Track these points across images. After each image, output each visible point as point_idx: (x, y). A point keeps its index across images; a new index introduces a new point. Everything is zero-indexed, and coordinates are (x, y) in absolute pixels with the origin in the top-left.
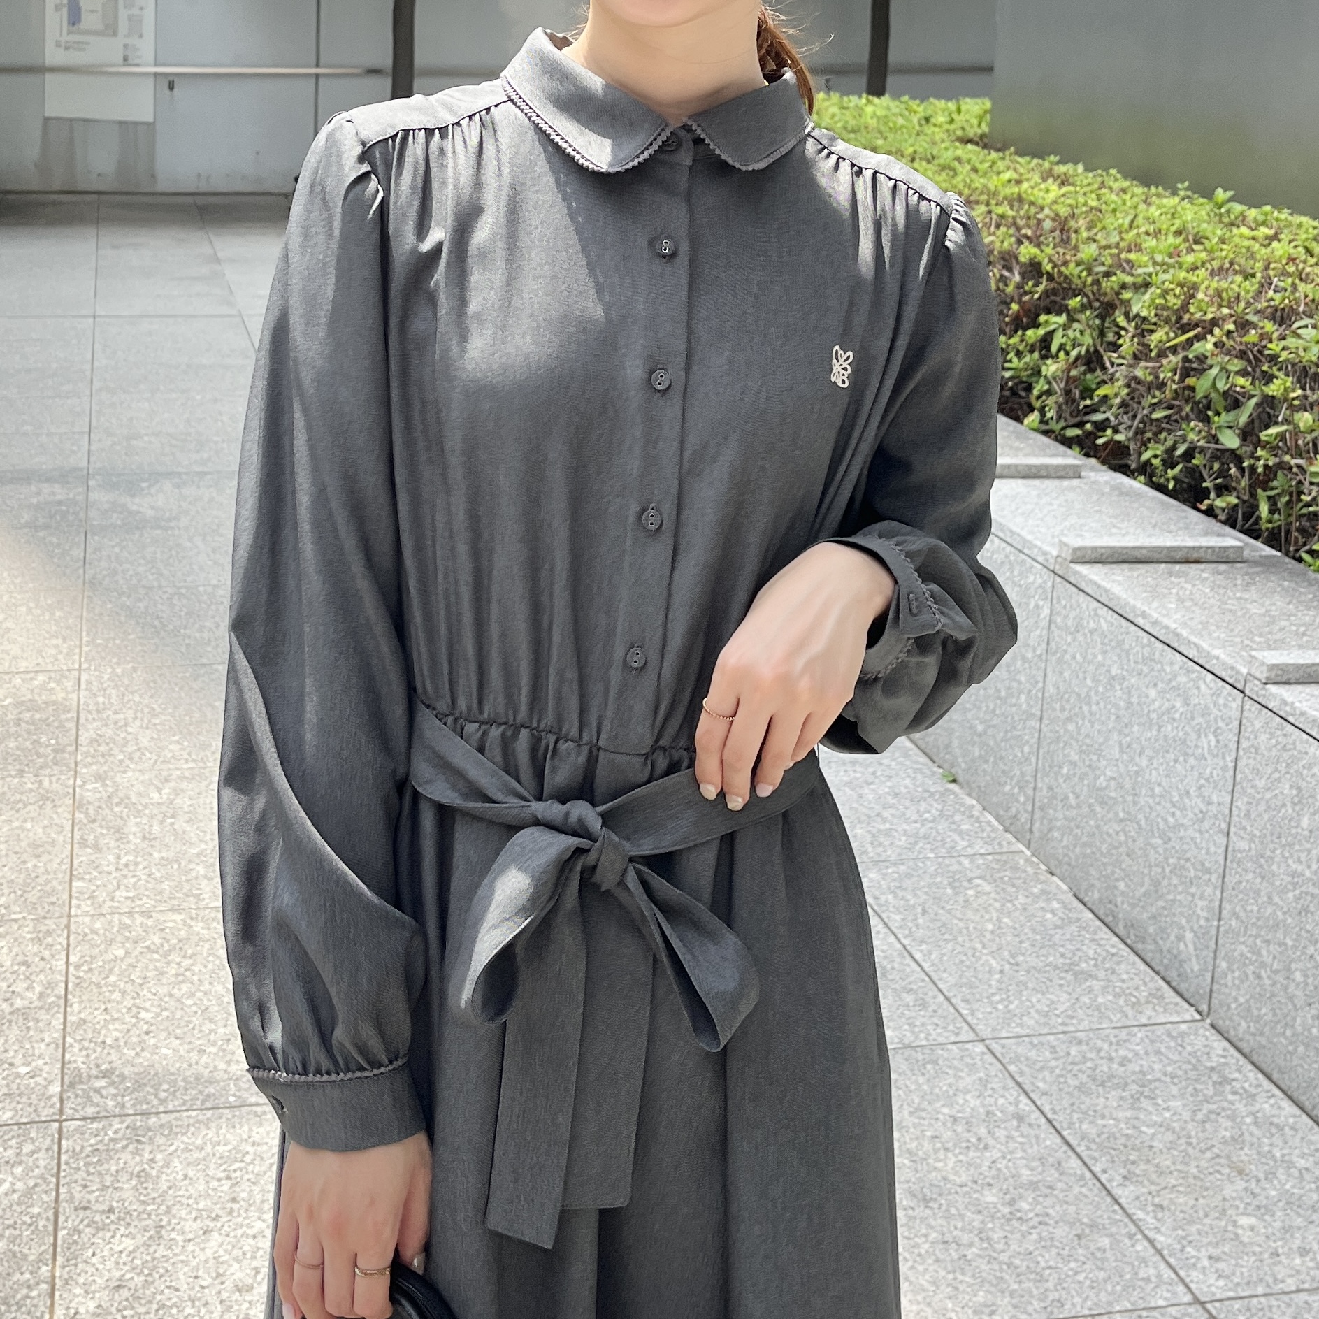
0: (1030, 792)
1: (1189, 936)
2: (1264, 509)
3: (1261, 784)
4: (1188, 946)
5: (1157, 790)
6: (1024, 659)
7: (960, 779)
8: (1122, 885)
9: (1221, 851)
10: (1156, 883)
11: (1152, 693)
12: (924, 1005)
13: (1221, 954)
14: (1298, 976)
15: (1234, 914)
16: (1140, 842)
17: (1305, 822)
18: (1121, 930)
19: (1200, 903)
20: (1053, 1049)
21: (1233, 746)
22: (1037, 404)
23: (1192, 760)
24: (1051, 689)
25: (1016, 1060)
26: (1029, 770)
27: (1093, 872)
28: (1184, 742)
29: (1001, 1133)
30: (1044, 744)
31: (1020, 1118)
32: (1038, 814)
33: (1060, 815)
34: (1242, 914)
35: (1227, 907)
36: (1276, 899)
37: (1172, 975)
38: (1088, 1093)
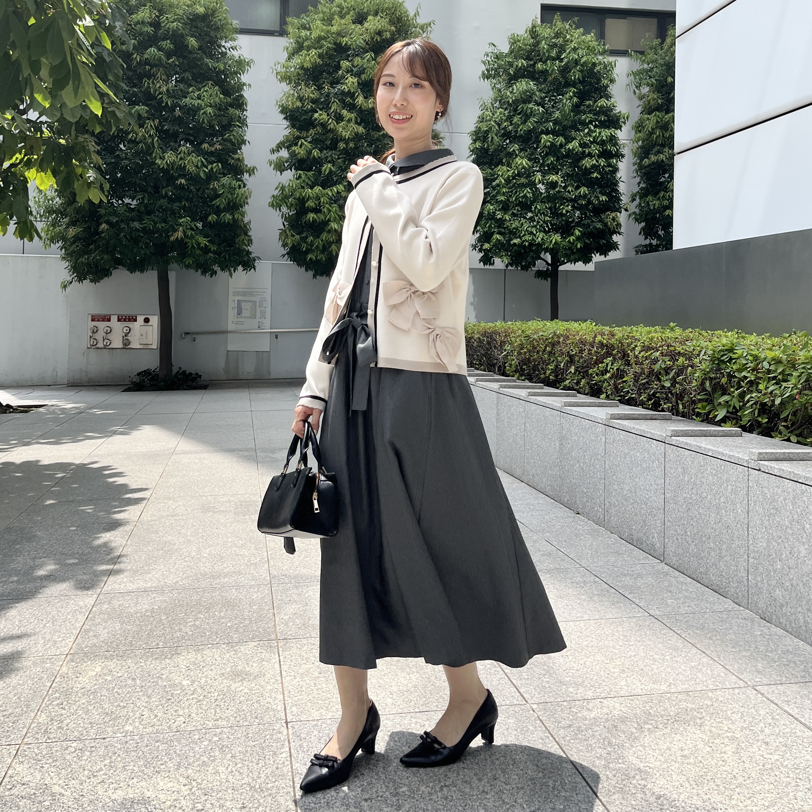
0: (603, 507)
1: (656, 535)
2: (681, 407)
3: (672, 471)
4: (655, 540)
5: (642, 488)
6: (598, 460)
7: (580, 512)
8: (634, 527)
9: (663, 500)
10: (644, 521)
11: (638, 454)
12: (564, 560)
13: (666, 537)
14: (689, 533)
15: (669, 521)
16: (639, 509)
17: (686, 479)
18: (635, 544)
19: (658, 522)
20: (608, 569)
21: (663, 462)
22: (604, 391)
23: (652, 472)
24: (607, 467)
25: (596, 570)
26: (602, 499)
27: (625, 526)
28: (649, 468)
29: (589, 585)
30: (606, 487)
31: (595, 582)
32: (606, 513)
33: (613, 511)
34: (671, 520)
35: (666, 519)
36: (680, 509)
37: (652, 551)
38: (620, 577)
